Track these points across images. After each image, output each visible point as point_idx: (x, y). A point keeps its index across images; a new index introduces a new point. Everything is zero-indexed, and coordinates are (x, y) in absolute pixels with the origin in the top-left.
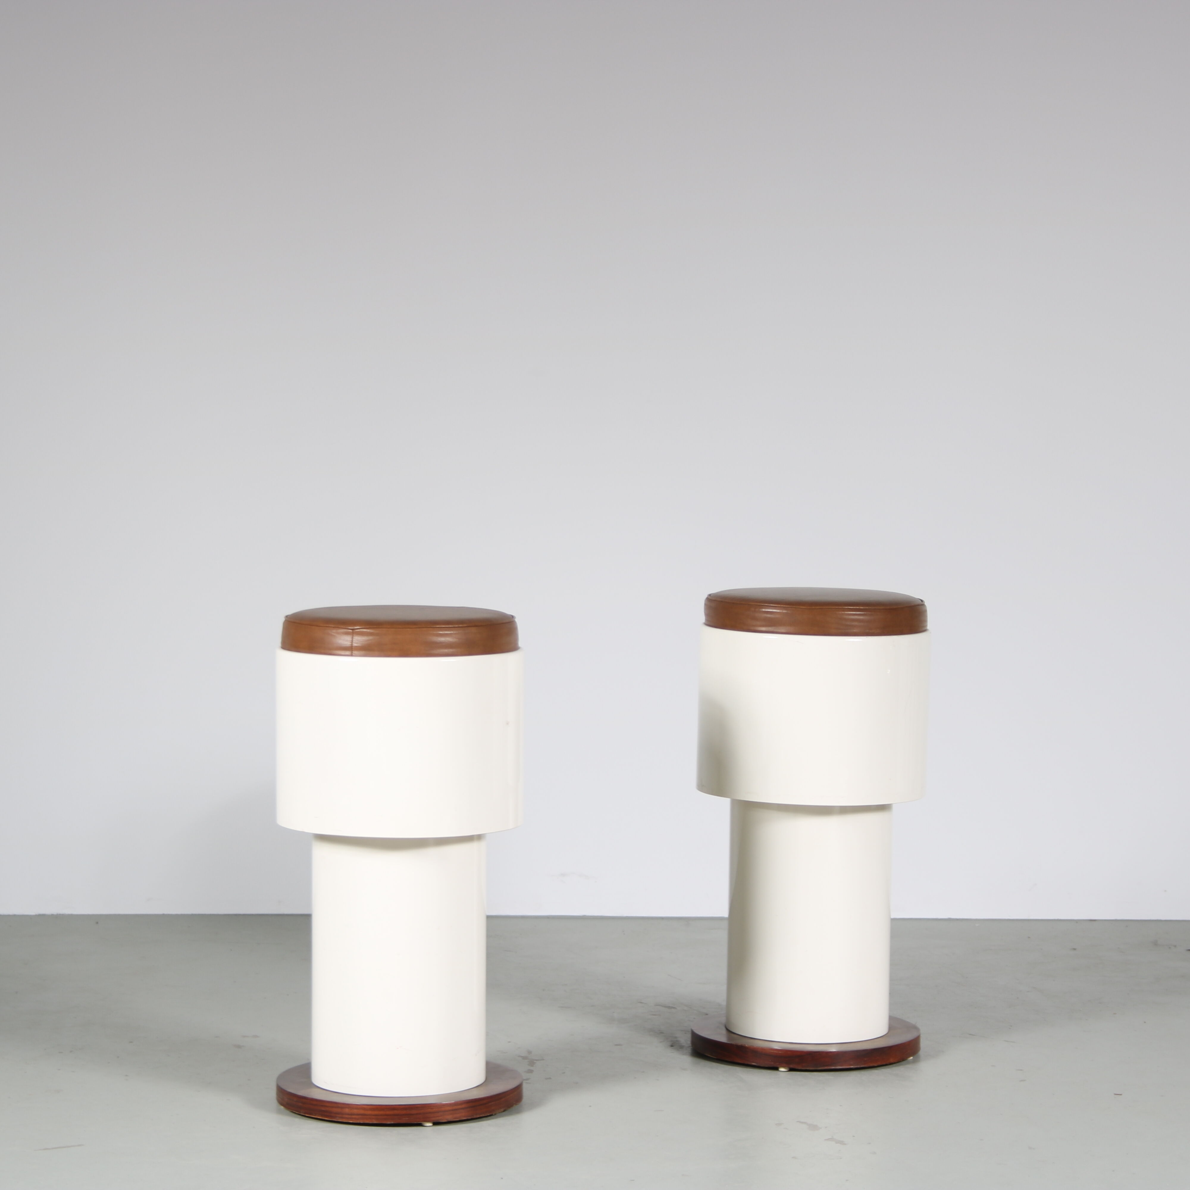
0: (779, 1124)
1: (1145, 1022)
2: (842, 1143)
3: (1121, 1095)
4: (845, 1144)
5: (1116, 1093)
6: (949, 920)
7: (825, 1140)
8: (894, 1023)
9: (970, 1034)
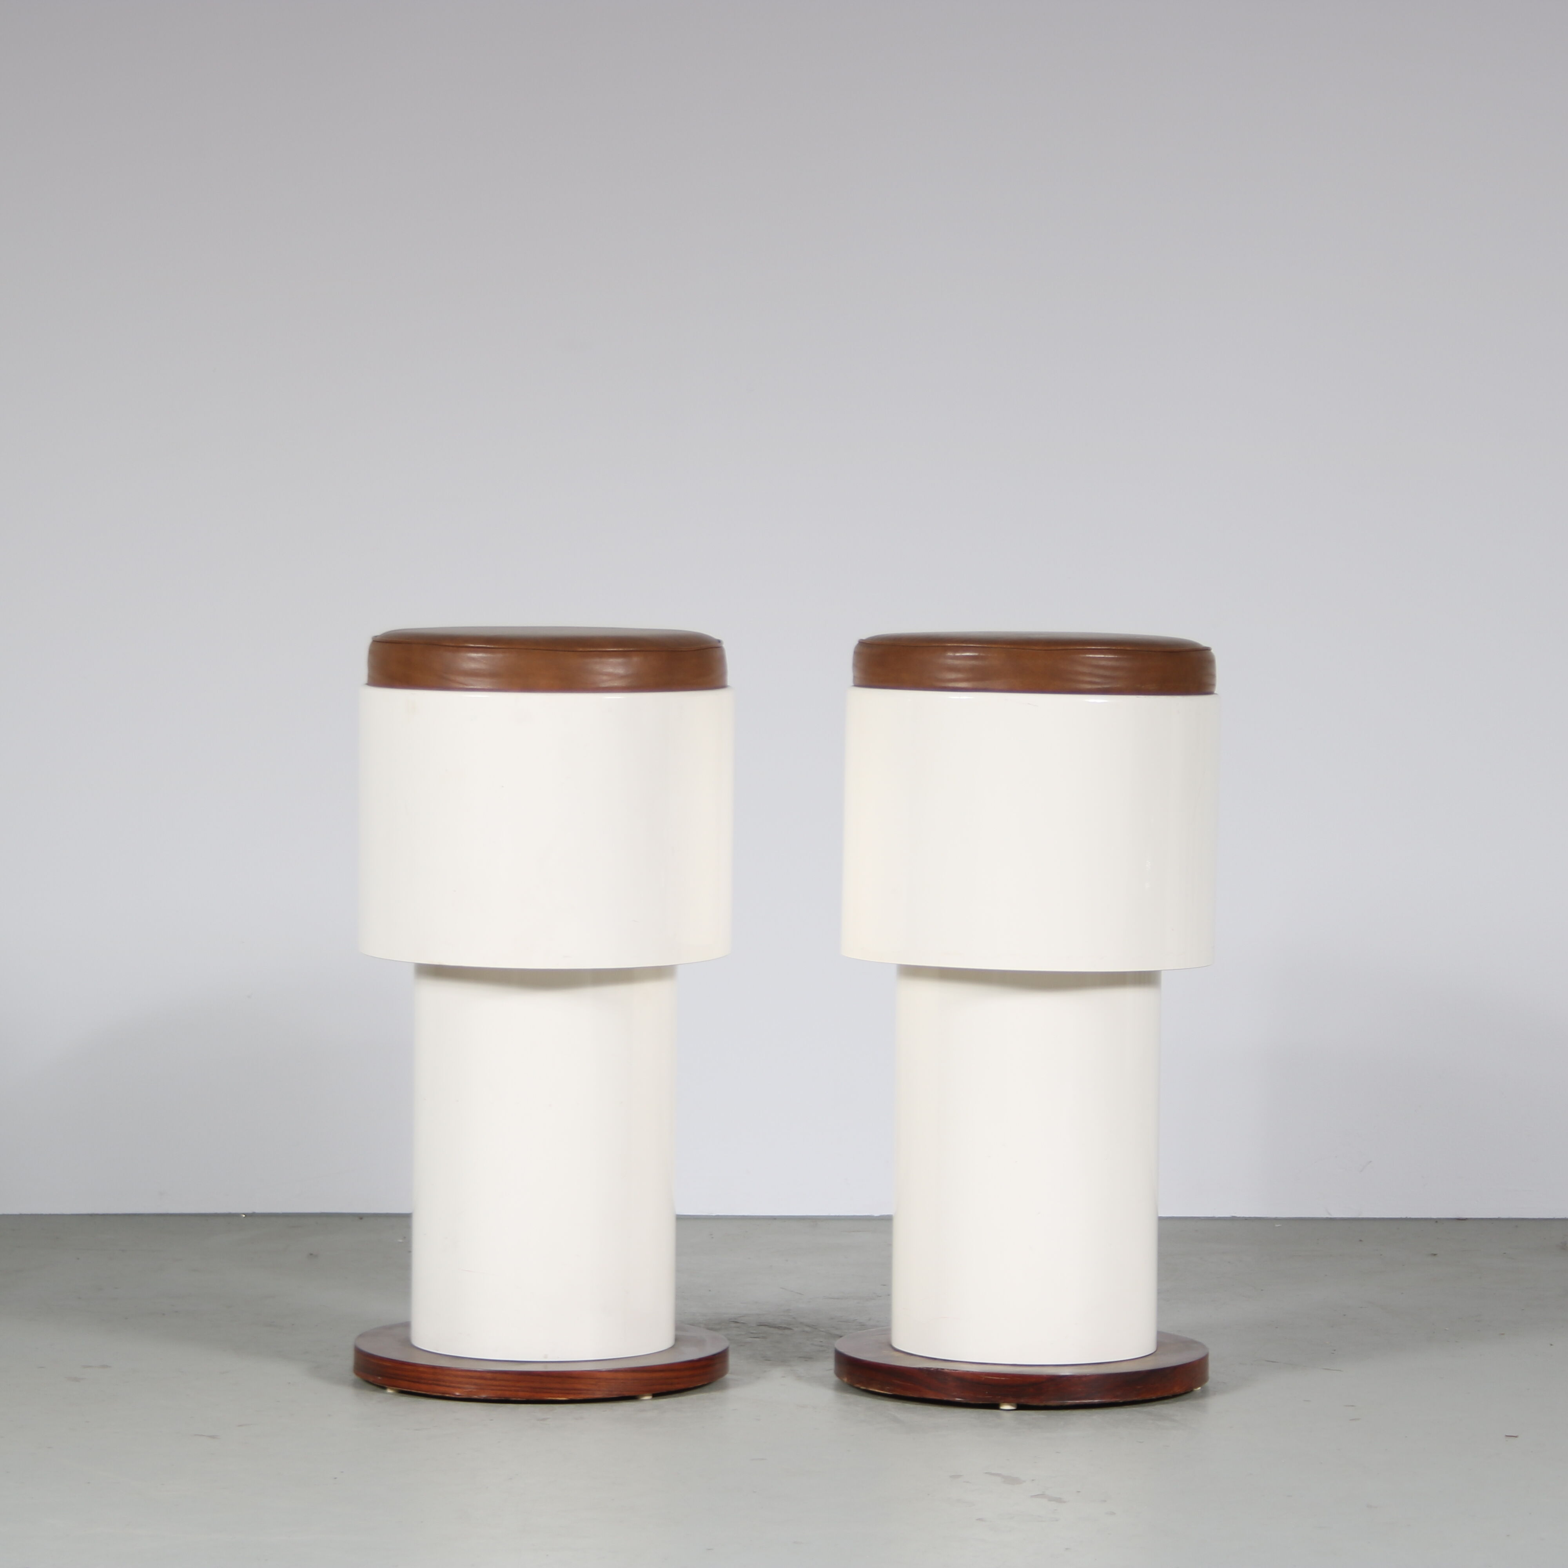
0: (955, 1477)
1: (1551, 1345)
2: (1059, 1500)
3: (1516, 1437)
4: (1064, 1502)
5: (1507, 1435)
6: (1233, 1219)
7: (1032, 1496)
8: (1163, 1341)
9: (1268, 1361)
